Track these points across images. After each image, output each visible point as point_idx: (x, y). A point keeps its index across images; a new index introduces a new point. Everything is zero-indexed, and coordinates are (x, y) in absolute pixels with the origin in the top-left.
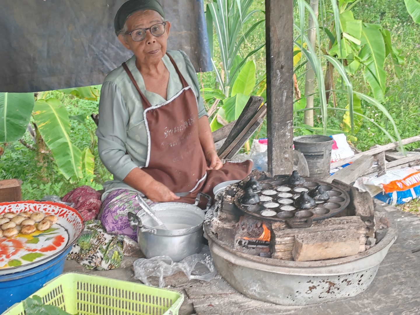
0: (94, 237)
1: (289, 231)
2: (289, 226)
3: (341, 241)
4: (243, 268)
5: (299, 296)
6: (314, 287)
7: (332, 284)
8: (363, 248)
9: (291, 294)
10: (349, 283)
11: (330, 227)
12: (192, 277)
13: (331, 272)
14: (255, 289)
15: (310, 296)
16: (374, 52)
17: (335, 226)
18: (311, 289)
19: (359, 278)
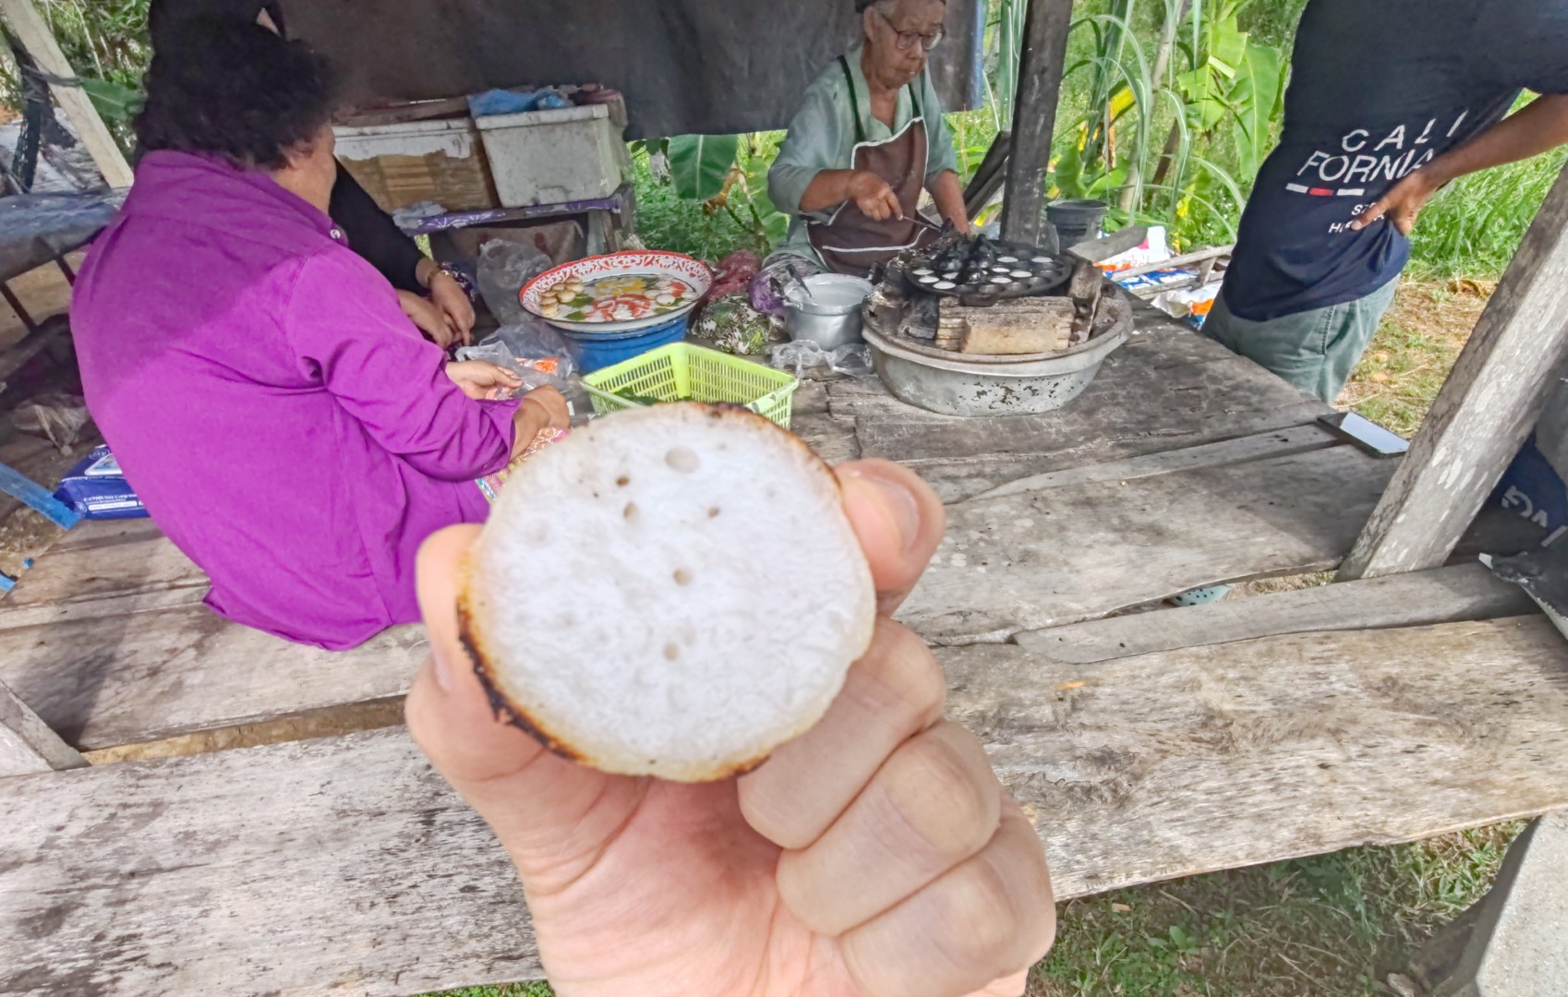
0: (735, 312)
1: (960, 309)
2: (963, 304)
3: (1029, 327)
4: (896, 359)
5: (962, 403)
6: (984, 393)
7: (1009, 391)
8: (1064, 344)
9: (952, 398)
10: (1034, 392)
11: (1020, 308)
12: (835, 369)
13: (1007, 371)
14: (908, 389)
15: (977, 404)
16: (1258, 92)
17: (1028, 308)
18: (979, 394)
19: (1051, 387)
